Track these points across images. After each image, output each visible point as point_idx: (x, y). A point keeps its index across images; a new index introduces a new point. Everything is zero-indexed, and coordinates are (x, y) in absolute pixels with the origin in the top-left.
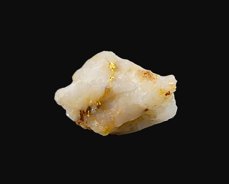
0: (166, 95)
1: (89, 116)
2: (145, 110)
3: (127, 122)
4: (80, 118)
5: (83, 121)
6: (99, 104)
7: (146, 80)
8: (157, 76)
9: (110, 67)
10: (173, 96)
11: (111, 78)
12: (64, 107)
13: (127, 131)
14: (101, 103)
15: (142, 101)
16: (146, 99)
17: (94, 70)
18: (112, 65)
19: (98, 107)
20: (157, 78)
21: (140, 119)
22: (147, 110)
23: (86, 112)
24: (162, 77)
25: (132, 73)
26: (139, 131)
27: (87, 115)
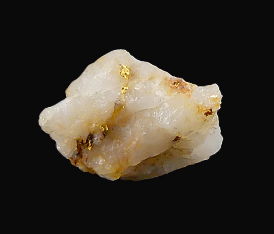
0: (207, 114)
1: (91, 149)
2: (175, 138)
3: (147, 159)
4: (77, 152)
5: (81, 157)
6: (105, 130)
7: (176, 92)
8: (193, 86)
9: (122, 72)
10: (217, 117)
12: (53, 137)
13: (148, 173)
14: (108, 128)
15: (170, 123)
17: (98, 77)
18: (125, 70)
19: (105, 134)
20: (192, 90)
21: (167, 155)
22: (177, 139)
23: (86, 143)
24: (200, 87)
25: (155, 83)
26: (166, 175)
27: (88, 148)
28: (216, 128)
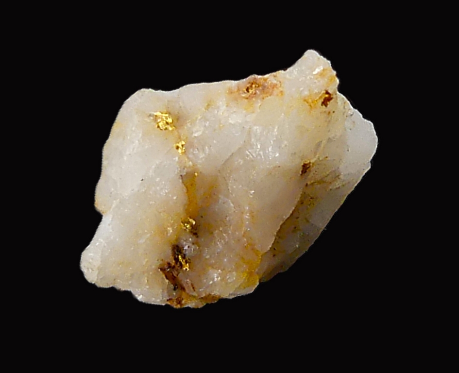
0: (325, 102)
1: (190, 268)
2: (301, 170)
3: (281, 227)
4: (172, 286)
5: (183, 289)
6: (192, 226)
7: (259, 101)
8: (278, 75)
9: (160, 124)
10: (343, 99)
11: (178, 148)
12: (122, 286)
13: (297, 247)
14: (194, 220)
15: (280, 153)
16: (286, 142)
17: (130, 154)
18: (162, 118)
19: (195, 231)
20: (280, 82)
21: (306, 202)
22: (305, 168)
23: (176, 263)
24: (289, 70)
25: (218, 108)
26: (324, 233)
27: (184, 269)
28: (352, 115)
